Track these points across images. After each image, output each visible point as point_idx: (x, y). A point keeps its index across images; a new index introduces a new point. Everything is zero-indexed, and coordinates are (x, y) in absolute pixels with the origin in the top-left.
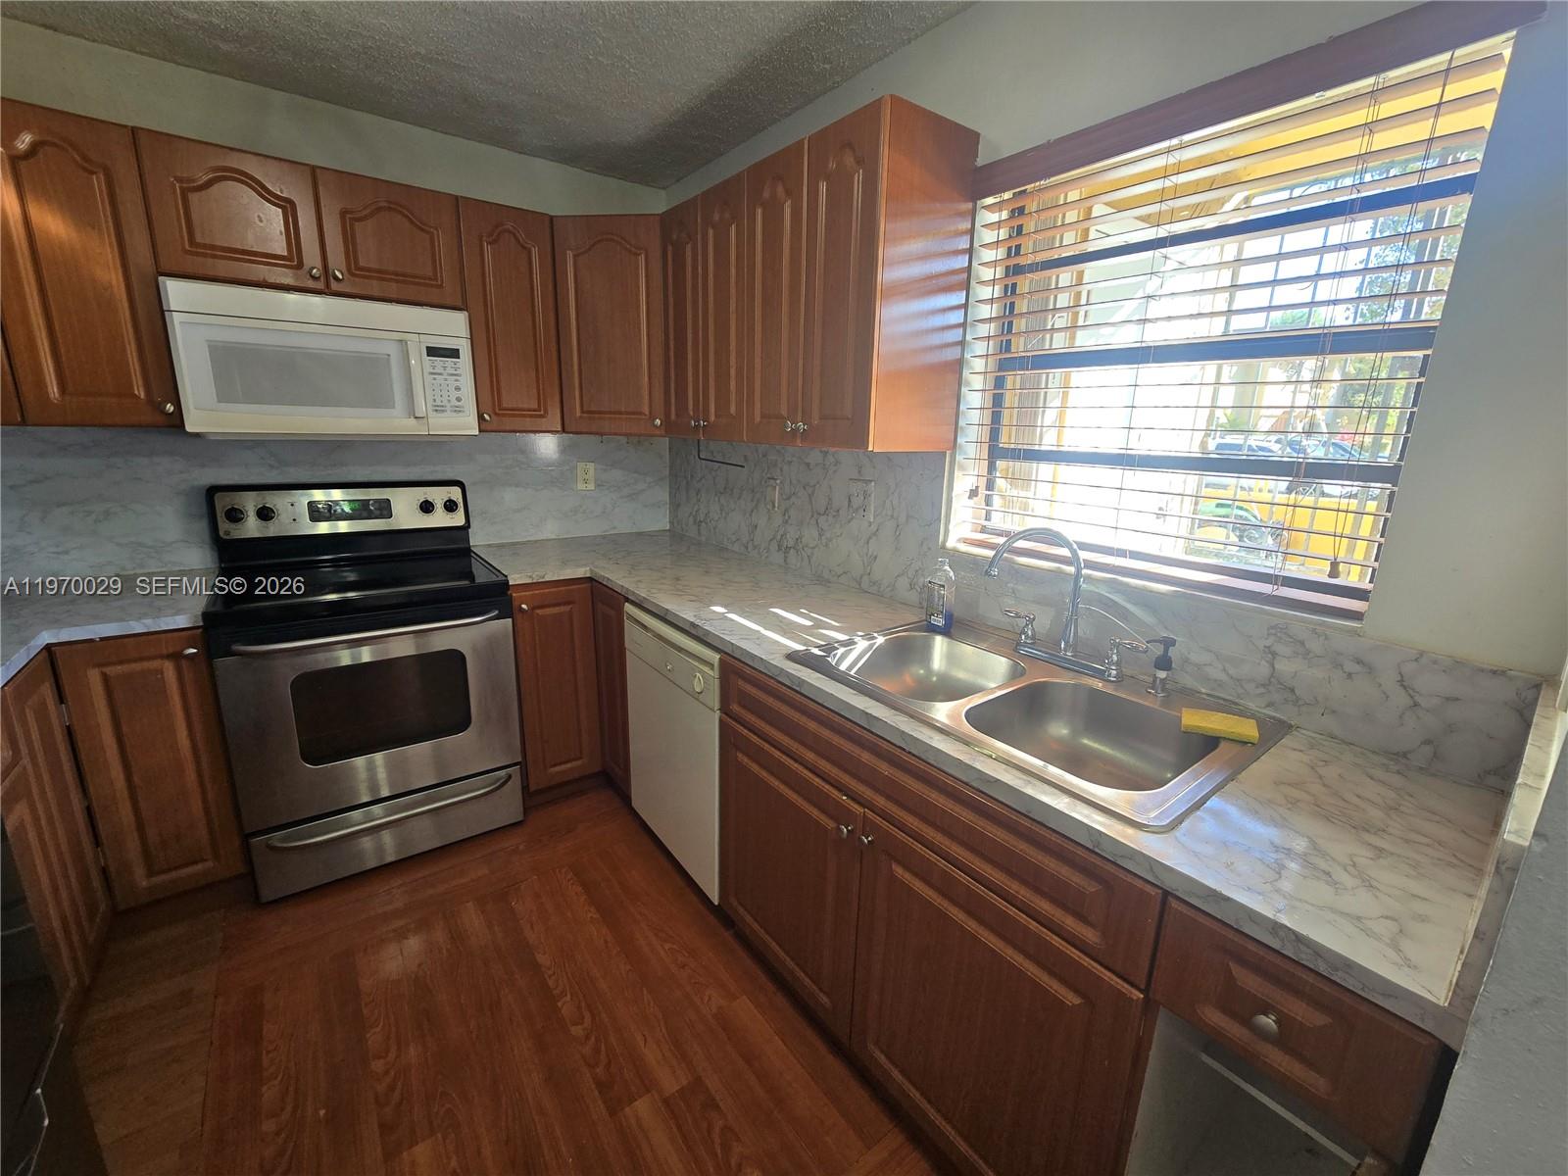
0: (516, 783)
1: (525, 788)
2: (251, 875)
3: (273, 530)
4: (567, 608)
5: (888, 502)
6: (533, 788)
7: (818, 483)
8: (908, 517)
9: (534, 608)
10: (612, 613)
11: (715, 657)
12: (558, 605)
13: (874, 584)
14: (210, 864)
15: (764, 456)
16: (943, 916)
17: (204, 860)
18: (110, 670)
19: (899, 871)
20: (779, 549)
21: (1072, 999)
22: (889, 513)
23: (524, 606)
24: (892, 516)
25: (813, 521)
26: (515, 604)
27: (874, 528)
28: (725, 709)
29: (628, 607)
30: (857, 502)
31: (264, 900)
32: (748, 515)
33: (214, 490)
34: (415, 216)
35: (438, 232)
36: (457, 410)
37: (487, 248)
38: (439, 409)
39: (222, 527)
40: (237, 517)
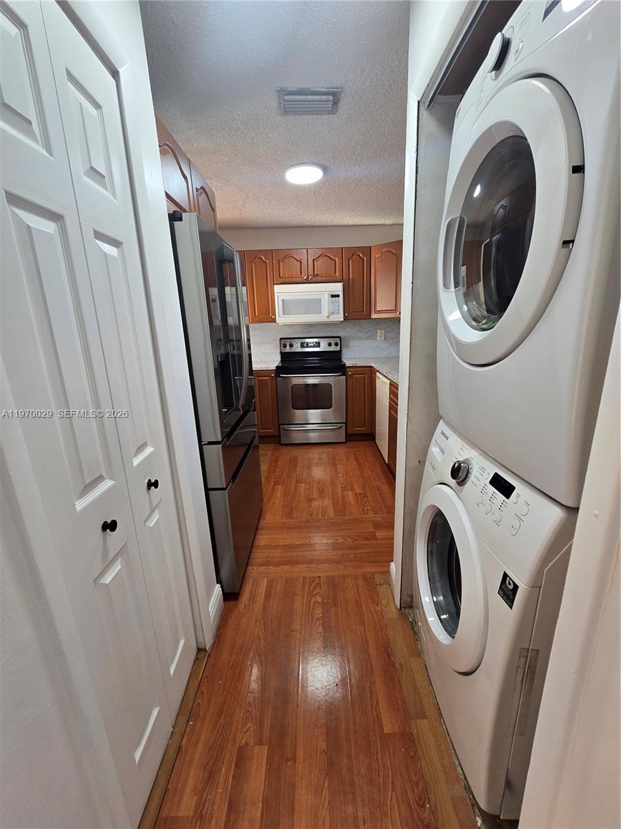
0: (344, 428)
1: (346, 432)
2: (279, 436)
3: (293, 350)
4: (364, 375)
6: (348, 431)
9: (353, 374)
10: (374, 377)
11: (388, 382)
12: (361, 374)
14: (272, 430)
18: (260, 378)
23: (350, 373)
26: (348, 372)
28: (390, 398)
29: (377, 373)
31: (282, 442)
33: (281, 339)
34: (331, 257)
35: (337, 259)
36: (338, 313)
37: (351, 261)
38: (333, 313)
39: (282, 348)
40: (285, 346)
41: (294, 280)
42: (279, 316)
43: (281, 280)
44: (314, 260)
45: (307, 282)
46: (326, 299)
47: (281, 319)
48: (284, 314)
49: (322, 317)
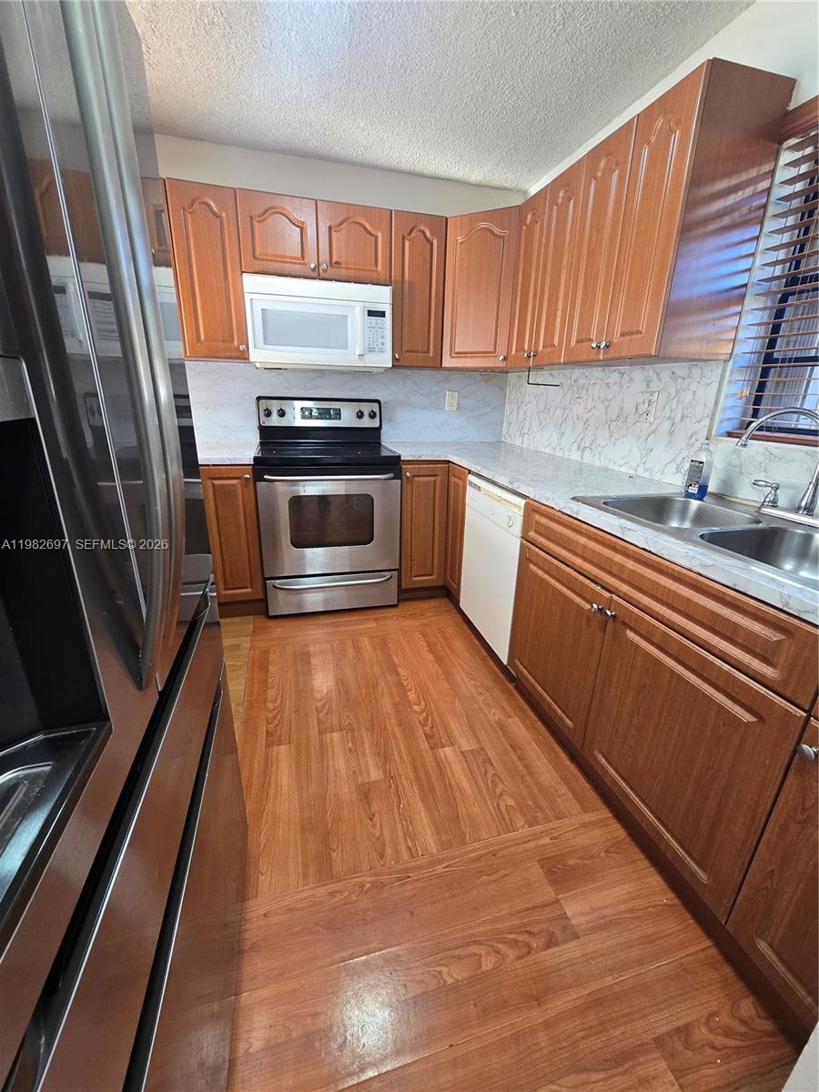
0: (394, 582)
1: (399, 586)
2: (265, 600)
3: (285, 422)
4: (433, 479)
5: (668, 407)
6: (403, 587)
7: (614, 397)
8: (683, 417)
9: (414, 476)
10: (461, 482)
11: (522, 502)
12: (428, 476)
13: (648, 470)
14: (249, 590)
15: (575, 382)
16: (658, 663)
17: (246, 588)
18: (216, 482)
19: (630, 634)
20: (578, 449)
21: (747, 717)
22: (668, 415)
23: (408, 474)
24: (669, 418)
25: (607, 426)
26: (404, 472)
27: (653, 427)
28: (525, 536)
30: (642, 408)
32: (558, 426)
33: (259, 398)
34: (368, 227)
35: (380, 235)
36: (382, 351)
37: (407, 243)
38: (371, 350)
39: (263, 418)
40: (268, 414)
41: (288, 268)
42: (255, 347)
43: (258, 265)
44: (330, 228)
45: (316, 275)
46: (357, 317)
47: (260, 354)
48: (265, 343)
49: (349, 357)
